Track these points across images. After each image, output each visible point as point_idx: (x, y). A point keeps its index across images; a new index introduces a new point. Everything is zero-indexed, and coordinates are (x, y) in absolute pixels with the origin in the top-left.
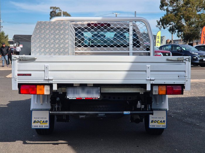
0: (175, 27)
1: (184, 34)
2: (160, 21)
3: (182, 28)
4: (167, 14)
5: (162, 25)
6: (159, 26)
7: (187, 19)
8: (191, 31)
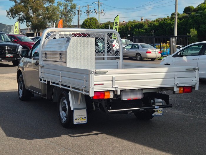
0: (24, 18)
1: (32, 24)
2: (9, 11)
3: (31, 18)
4: (16, 5)
5: (12, 15)
6: (9, 16)
7: (35, 11)
8: (39, 22)
